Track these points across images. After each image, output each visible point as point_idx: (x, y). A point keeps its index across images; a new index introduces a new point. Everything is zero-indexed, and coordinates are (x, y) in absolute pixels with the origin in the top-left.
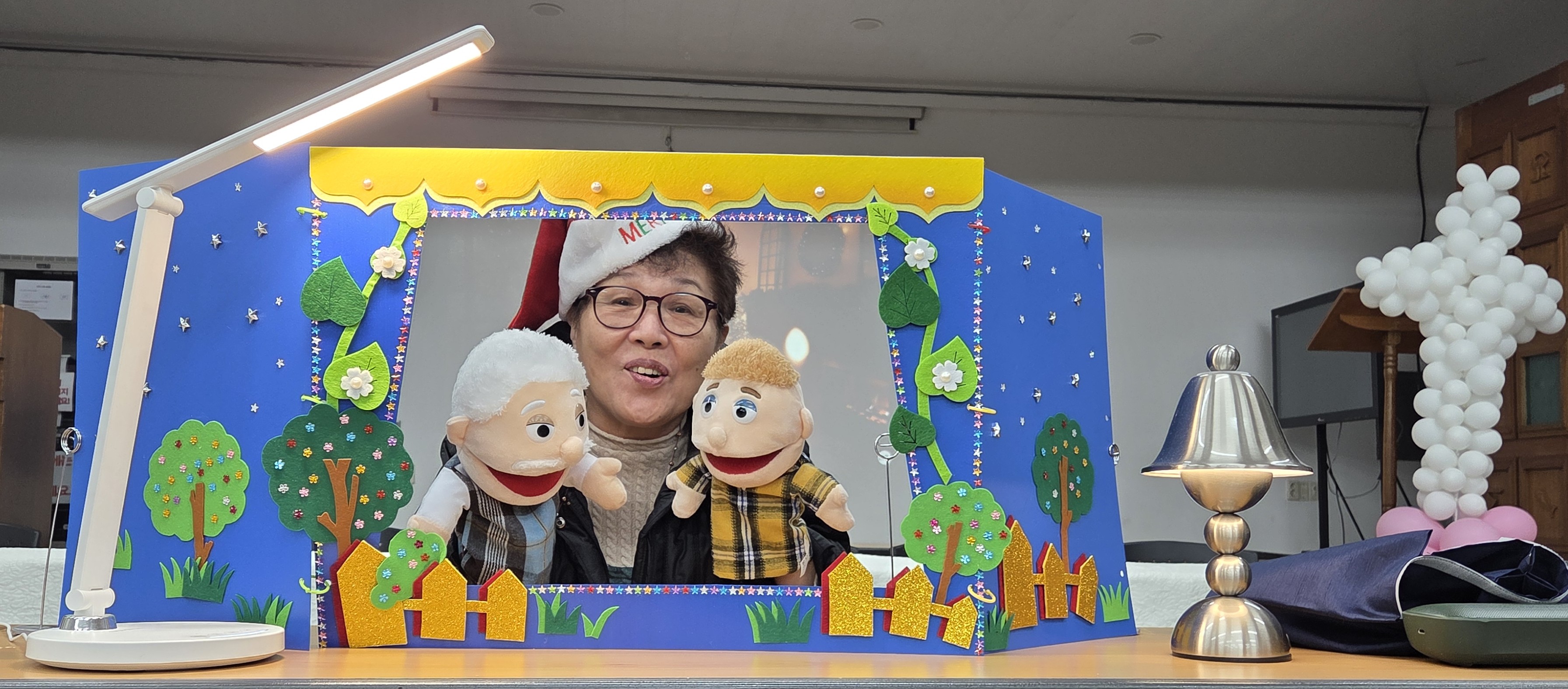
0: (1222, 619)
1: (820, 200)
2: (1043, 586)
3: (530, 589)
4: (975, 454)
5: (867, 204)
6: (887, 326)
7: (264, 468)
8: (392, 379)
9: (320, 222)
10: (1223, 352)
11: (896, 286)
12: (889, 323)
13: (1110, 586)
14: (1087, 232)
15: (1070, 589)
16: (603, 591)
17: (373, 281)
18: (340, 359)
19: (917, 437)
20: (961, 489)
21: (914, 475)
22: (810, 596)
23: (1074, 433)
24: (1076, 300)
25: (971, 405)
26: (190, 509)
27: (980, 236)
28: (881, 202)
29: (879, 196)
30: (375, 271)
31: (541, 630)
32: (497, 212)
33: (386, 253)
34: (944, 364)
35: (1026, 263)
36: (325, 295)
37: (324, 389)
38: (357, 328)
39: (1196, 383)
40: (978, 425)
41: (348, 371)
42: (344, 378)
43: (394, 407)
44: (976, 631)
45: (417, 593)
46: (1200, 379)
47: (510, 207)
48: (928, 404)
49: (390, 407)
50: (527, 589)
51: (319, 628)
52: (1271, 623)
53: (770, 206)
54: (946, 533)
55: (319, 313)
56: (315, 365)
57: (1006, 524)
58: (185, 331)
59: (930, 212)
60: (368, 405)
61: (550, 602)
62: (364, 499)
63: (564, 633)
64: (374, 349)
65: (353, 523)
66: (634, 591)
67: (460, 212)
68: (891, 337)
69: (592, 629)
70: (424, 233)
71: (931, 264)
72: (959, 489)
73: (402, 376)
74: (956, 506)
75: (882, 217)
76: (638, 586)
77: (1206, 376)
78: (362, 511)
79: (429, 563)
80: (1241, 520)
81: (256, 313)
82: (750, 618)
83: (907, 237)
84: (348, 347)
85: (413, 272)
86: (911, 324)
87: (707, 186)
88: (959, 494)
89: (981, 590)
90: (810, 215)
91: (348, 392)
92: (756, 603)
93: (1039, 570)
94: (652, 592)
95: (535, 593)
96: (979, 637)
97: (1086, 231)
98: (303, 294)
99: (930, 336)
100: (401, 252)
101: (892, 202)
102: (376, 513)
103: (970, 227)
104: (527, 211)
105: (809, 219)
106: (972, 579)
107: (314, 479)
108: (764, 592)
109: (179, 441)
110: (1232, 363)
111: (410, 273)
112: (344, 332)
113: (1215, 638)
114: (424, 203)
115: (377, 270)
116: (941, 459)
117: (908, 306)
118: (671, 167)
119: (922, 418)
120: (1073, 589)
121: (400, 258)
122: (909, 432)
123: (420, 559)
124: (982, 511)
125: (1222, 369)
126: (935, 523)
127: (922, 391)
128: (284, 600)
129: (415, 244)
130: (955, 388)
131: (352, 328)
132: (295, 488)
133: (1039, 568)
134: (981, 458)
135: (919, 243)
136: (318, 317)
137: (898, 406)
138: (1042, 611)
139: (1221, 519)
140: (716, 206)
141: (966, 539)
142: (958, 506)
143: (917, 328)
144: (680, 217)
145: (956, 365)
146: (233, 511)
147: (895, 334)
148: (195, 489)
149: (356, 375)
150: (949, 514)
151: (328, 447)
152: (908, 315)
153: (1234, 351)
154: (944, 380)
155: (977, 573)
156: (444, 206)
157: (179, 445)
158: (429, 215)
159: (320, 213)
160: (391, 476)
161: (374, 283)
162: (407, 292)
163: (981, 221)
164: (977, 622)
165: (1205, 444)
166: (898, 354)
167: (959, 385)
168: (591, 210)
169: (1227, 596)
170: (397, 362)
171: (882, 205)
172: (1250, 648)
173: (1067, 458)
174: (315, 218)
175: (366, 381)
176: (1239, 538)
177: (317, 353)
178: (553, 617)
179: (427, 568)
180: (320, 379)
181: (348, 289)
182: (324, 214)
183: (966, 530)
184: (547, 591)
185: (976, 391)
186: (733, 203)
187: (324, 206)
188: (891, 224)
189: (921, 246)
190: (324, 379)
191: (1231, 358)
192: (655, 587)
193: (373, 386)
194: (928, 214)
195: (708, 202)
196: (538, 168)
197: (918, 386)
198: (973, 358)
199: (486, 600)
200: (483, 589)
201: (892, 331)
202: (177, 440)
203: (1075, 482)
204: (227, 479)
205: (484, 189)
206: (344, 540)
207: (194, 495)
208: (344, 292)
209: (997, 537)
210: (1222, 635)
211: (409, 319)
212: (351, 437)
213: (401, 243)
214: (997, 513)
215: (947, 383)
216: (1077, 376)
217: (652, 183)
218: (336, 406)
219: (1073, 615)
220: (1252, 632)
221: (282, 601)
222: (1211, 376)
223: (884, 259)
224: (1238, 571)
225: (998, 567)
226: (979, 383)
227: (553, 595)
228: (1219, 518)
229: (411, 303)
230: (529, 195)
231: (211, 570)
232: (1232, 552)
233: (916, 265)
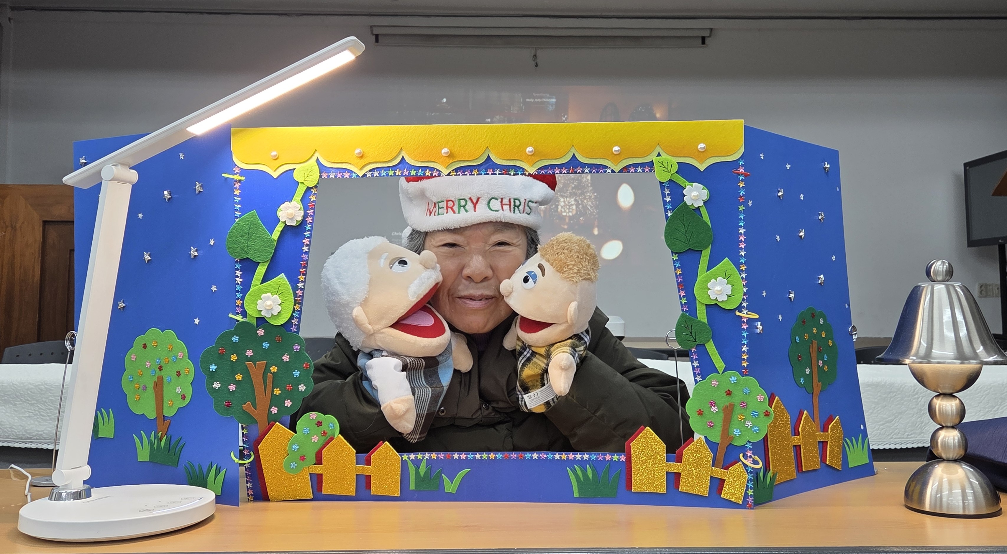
0: (945, 480)
1: (617, 156)
2: (800, 445)
3: (403, 456)
4: (743, 350)
5: (653, 157)
6: (672, 251)
7: (202, 370)
8: (295, 301)
9: (240, 184)
10: (939, 266)
11: (678, 221)
12: (673, 249)
13: (853, 438)
14: (828, 164)
15: (821, 444)
16: (458, 457)
17: (279, 228)
18: (255, 288)
19: (697, 337)
20: (733, 378)
21: (695, 366)
22: (617, 460)
23: (822, 322)
24: (820, 218)
25: (738, 312)
26: (154, 395)
27: (742, 180)
28: (664, 156)
29: (662, 151)
30: (281, 220)
31: (412, 487)
32: (371, 173)
33: (288, 207)
34: (716, 280)
35: (780, 194)
36: (244, 240)
37: (245, 310)
38: (269, 262)
39: (918, 291)
40: (745, 327)
41: (262, 297)
42: (259, 301)
43: (298, 322)
44: (747, 489)
45: (319, 460)
46: (921, 288)
47: (381, 169)
48: (705, 311)
49: (295, 322)
50: (401, 456)
51: (247, 486)
52: (985, 485)
53: (578, 162)
54: (722, 412)
55: (240, 253)
56: (238, 291)
57: (769, 405)
58: (148, 262)
59: (703, 163)
60: (278, 321)
61: (419, 466)
62: (277, 392)
63: (429, 489)
64: (282, 279)
65: (269, 409)
66: (481, 457)
67: (344, 174)
68: (674, 259)
69: (451, 487)
70: (317, 190)
71: (704, 202)
72: (731, 377)
73: (303, 298)
74: (729, 390)
75: (665, 167)
76: (485, 453)
77: (926, 287)
78: (276, 401)
79: (327, 438)
80: (958, 399)
81: (196, 251)
82: (571, 478)
83: (685, 182)
84: (262, 278)
85: (309, 220)
86: (690, 249)
87: (530, 149)
88: (731, 381)
89: (750, 457)
90: (610, 168)
91: (262, 312)
92: (575, 466)
93: (796, 433)
94: (496, 457)
95: (407, 459)
96: (749, 495)
97: (826, 163)
98: (227, 239)
99: (705, 258)
100: (300, 205)
101: (673, 156)
102: (286, 401)
103: (734, 173)
104: (393, 171)
105: (609, 171)
106: (743, 449)
107: (239, 377)
108: (581, 458)
109: (145, 344)
110: (946, 275)
111: (307, 221)
112: (258, 267)
113: (939, 495)
114: (317, 168)
115: (282, 220)
116: (716, 354)
117: (687, 236)
118: (502, 135)
119: (701, 322)
120: (823, 444)
121: (299, 210)
122: (691, 333)
123: (320, 435)
124: (749, 395)
125: (939, 279)
126: (712, 404)
127: (700, 301)
128: (220, 467)
129: (311, 199)
130: (726, 298)
131: (265, 263)
132: (225, 385)
133: (796, 431)
134: (748, 352)
135: (695, 187)
136: (239, 256)
137: (681, 312)
138: (800, 465)
139: (942, 399)
140: (537, 163)
141: (737, 416)
142: (730, 390)
143: (696, 252)
144: (510, 173)
145: (726, 281)
146: (184, 397)
147: (678, 257)
148: (156, 380)
149: (268, 299)
150: (723, 397)
151: (249, 353)
152: (687, 242)
153: (948, 265)
154: (717, 292)
155: (747, 444)
156: (331, 169)
157: (145, 346)
158: (321, 177)
159: (240, 178)
160: (296, 374)
161: (281, 229)
162: (305, 235)
163: (743, 168)
164: (748, 482)
165: (927, 344)
166: (681, 273)
167: (729, 296)
168: (442, 169)
169: (948, 460)
170: (299, 288)
171: (665, 159)
172: (968, 505)
173: (816, 342)
174: (236, 181)
175: (275, 303)
176: (957, 414)
177: (240, 283)
178: (421, 477)
179: (325, 441)
180: (242, 302)
181: (261, 234)
182: (243, 178)
183: (738, 409)
184: (416, 458)
185: (742, 301)
186: (550, 160)
187: (243, 172)
188: (673, 173)
189: (697, 189)
190: (245, 303)
191: (946, 271)
192: (498, 454)
193: (281, 307)
194: (701, 164)
195: (531, 160)
196: (401, 139)
197: (696, 297)
198: (739, 275)
199: (370, 465)
200: (368, 456)
201: (675, 254)
202: (144, 343)
203: (823, 359)
204: (179, 374)
205: (361, 157)
206: (263, 422)
207: (156, 384)
208: (258, 237)
209: (762, 415)
210: (945, 493)
211: (307, 255)
212: (266, 345)
213: (300, 199)
214: (762, 396)
215: (719, 294)
216: (822, 276)
217: (487, 147)
218: (254, 322)
219: (825, 465)
220: (969, 491)
221: (218, 467)
222: (930, 287)
223: (668, 199)
224: (956, 441)
225: (764, 438)
226: (745, 294)
227: (421, 461)
228: (940, 399)
229: (308, 243)
230: (395, 159)
231: (169, 441)
232: (951, 426)
233: (693, 204)
